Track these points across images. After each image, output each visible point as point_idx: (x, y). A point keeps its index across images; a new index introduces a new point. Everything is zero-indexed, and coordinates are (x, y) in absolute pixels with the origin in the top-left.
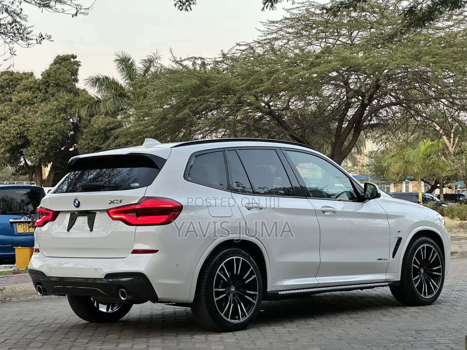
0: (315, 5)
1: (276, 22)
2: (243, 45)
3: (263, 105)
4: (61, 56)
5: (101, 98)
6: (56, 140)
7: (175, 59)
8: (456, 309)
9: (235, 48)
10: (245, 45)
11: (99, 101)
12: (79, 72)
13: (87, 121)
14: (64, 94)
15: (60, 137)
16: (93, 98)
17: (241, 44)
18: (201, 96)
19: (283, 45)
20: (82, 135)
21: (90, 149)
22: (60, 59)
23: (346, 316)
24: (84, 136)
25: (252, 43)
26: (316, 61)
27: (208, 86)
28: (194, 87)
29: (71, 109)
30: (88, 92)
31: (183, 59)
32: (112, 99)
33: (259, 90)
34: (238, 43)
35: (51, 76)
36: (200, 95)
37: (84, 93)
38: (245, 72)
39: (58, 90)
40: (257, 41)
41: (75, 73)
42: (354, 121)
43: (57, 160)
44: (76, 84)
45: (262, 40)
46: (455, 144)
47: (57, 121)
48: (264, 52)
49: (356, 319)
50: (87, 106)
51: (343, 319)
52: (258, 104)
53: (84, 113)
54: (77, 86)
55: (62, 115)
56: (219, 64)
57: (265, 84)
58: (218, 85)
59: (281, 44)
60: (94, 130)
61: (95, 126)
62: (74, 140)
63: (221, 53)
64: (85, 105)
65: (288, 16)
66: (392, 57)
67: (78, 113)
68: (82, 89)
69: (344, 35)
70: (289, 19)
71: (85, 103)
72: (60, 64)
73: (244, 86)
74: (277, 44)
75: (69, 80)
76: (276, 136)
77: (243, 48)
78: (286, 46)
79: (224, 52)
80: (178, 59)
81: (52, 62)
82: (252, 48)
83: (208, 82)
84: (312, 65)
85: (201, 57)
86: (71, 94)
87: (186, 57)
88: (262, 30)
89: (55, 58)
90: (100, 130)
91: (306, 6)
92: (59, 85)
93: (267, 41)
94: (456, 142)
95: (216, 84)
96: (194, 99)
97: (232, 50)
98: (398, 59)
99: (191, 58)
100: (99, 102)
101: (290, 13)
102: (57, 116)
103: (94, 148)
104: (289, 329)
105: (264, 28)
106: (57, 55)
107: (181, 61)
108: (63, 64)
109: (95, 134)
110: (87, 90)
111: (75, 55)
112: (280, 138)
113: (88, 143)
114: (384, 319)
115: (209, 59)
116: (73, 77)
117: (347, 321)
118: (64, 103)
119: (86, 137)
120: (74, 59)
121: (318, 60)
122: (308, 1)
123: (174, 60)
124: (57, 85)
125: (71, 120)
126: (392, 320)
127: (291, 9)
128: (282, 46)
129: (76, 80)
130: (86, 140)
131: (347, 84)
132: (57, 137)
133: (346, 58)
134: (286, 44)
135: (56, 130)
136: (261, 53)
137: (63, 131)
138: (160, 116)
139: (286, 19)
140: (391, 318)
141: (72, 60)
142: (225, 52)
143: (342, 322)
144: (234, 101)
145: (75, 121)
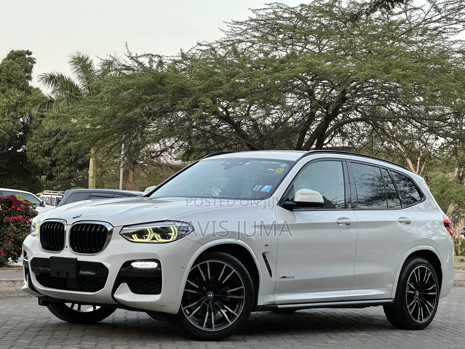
0: (283, 7)
1: (241, 23)
2: (204, 45)
3: (221, 110)
4: (15, 52)
5: (55, 98)
6: (3, 139)
7: (131, 54)
8: (408, 337)
9: (196, 48)
10: (206, 45)
11: (51, 101)
12: (33, 70)
13: (38, 122)
14: (16, 91)
15: (8, 137)
16: (46, 98)
17: (202, 44)
18: (155, 96)
19: (247, 49)
20: (32, 137)
21: (39, 152)
22: (14, 55)
23: (290, 337)
24: (33, 138)
25: (214, 43)
26: (280, 65)
27: (163, 85)
28: (148, 85)
29: (22, 107)
30: (41, 91)
31: (139, 55)
32: (66, 100)
33: (217, 92)
34: (199, 43)
35: (3, 71)
36: (153, 94)
37: (37, 92)
38: (203, 72)
39: (10, 87)
40: (219, 41)
41: (29, 70)
42: (316, 135)
43: (3, 161)
44: (30, 82)
45: (225, 41)
46: (421, 172)
47: (6, 119)
48: (226, 54)
49: (299, 340)
50: (39, 105)
51: (285, 339)
52: (215, 108)
53: (35, 112)
54: (30, 84)
55: (12, 113)
56: (178, 64)
57: (224, 87)
58: (174, 84)
59: (244, 47)
60: (44, 132)
61: (46, 127)
62: (23, 141)
63: (180, 52)
64: (37, 104)
65: (254, 16)
66: (360, 68)
67: (29, 112)
68: (35, 87)
69: (312, 42)
70: (255, 20)
71: (37, 102)
72: (13, 59)
73: (201, 87)
74: (241, 47)
75: (21, 77)
76: (233, 145)
77: (204, 48)
78: (249, 49)
79: (183, 52)
80: (134, 55)
81: (6, 57)
82: (213, 49)
83: (163, 81)
84: (276, 70)
85: (158, 54)
86: (23, 92)
87: (143, 53)
88: (226, 30)
89: (9, 53)
90: (51, 133)
91: (273, 7)
92: (11, 82)
93: (230, 42)
94: (422, 170)
95: (172, 84)
96: (147, 97)
97: (192, 50)
98: (366, 70)
99: (147, 55)
100: (53, 101)
101: (256, 14)
102: (6, 114)
103: (43, 151)
104: (223, 346)
105: (228, 29)
106: (11, 50)
107: (137, 58)
108: (17, 59)
109: (46, 136)
110: (40, 89)
111: (30, 51)
112: (237, 148)
113: (38, 146)
114: (329, 341)
115: (167, 56)
116: (27, 75)
117: (290, 341)
118: (15, 101)
119: (36, 139)
120: (29, 55)
121: (282, 65)
122: (276, 3)
123: (129, 56)
124: (9, 81)
125: (21, 120)
126: (338, 343)
127: (257, 10)
128: (245, 49)
129: (30, 78)
130: (35, 142)
131: (311, 94)
132: (5, 136)
133: (312, 64)
134: (250, 47)
135: (4, 129)
136: (223, 55)
137: (12, 130)
138: (110, 114)
139: (252, 20)
140: (338, 341)
141: (27, 56)
142: (185, 51)
143: (284, 341)
144: (190, 103)
145: (26, 121)
